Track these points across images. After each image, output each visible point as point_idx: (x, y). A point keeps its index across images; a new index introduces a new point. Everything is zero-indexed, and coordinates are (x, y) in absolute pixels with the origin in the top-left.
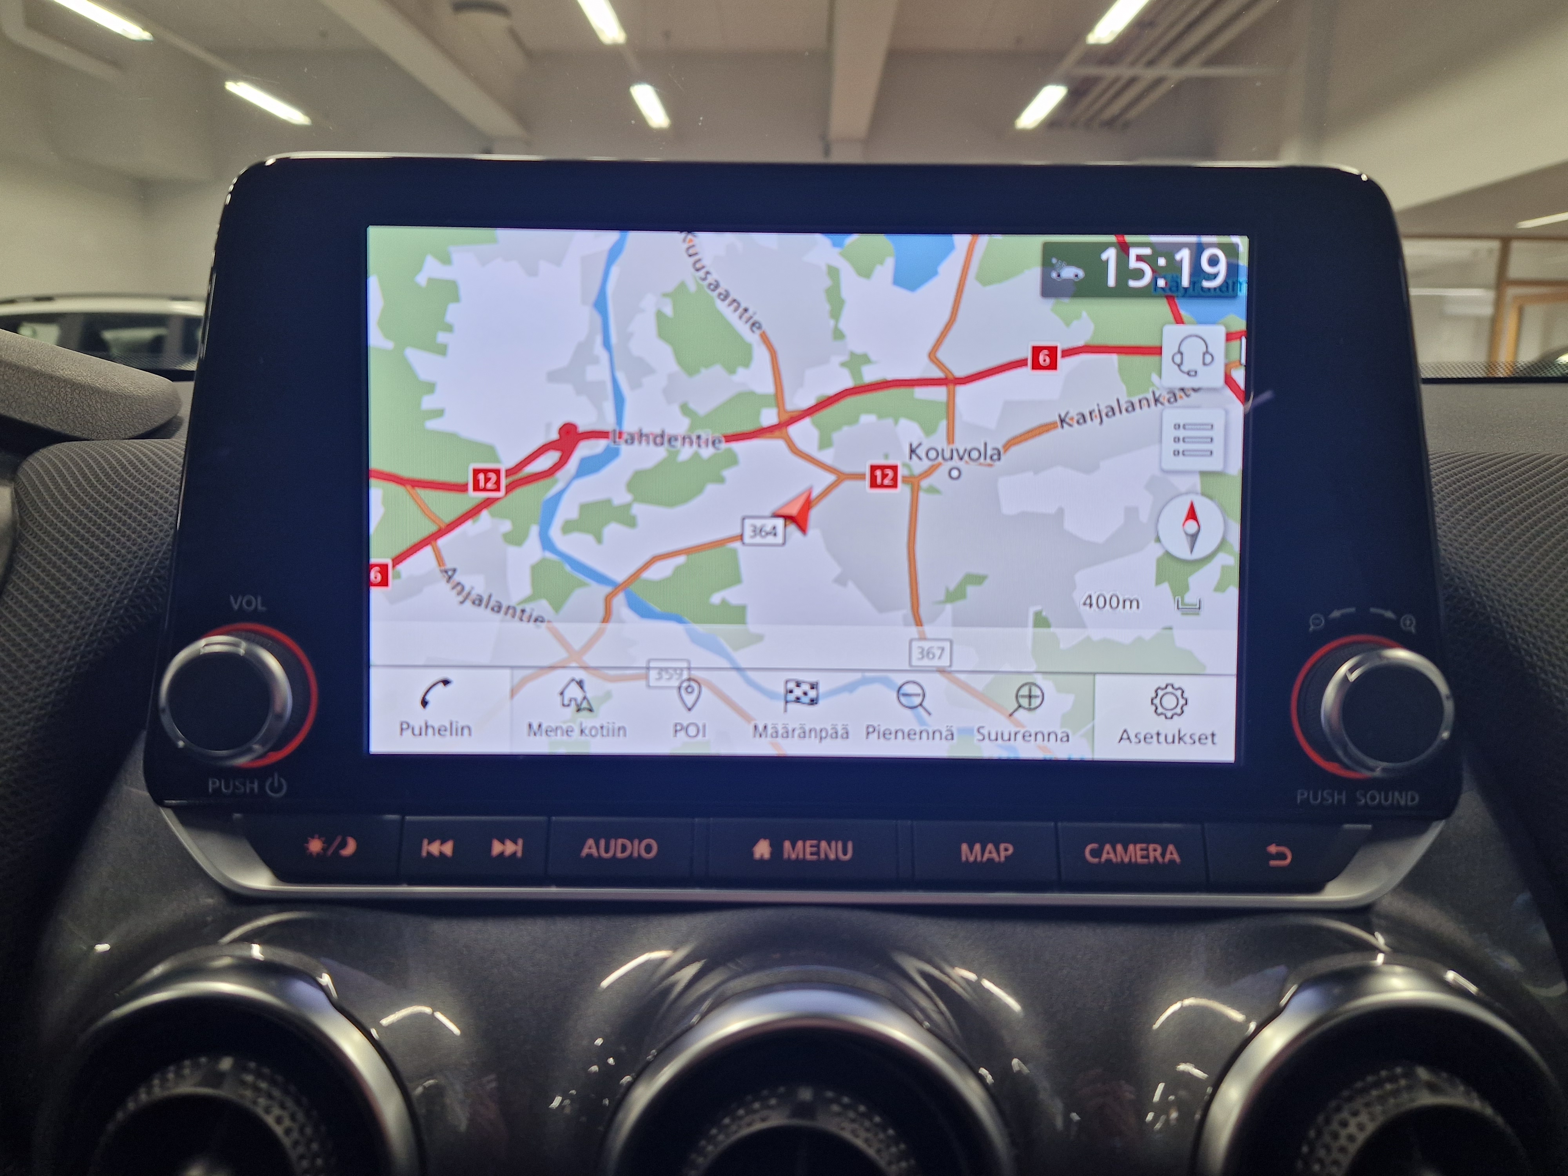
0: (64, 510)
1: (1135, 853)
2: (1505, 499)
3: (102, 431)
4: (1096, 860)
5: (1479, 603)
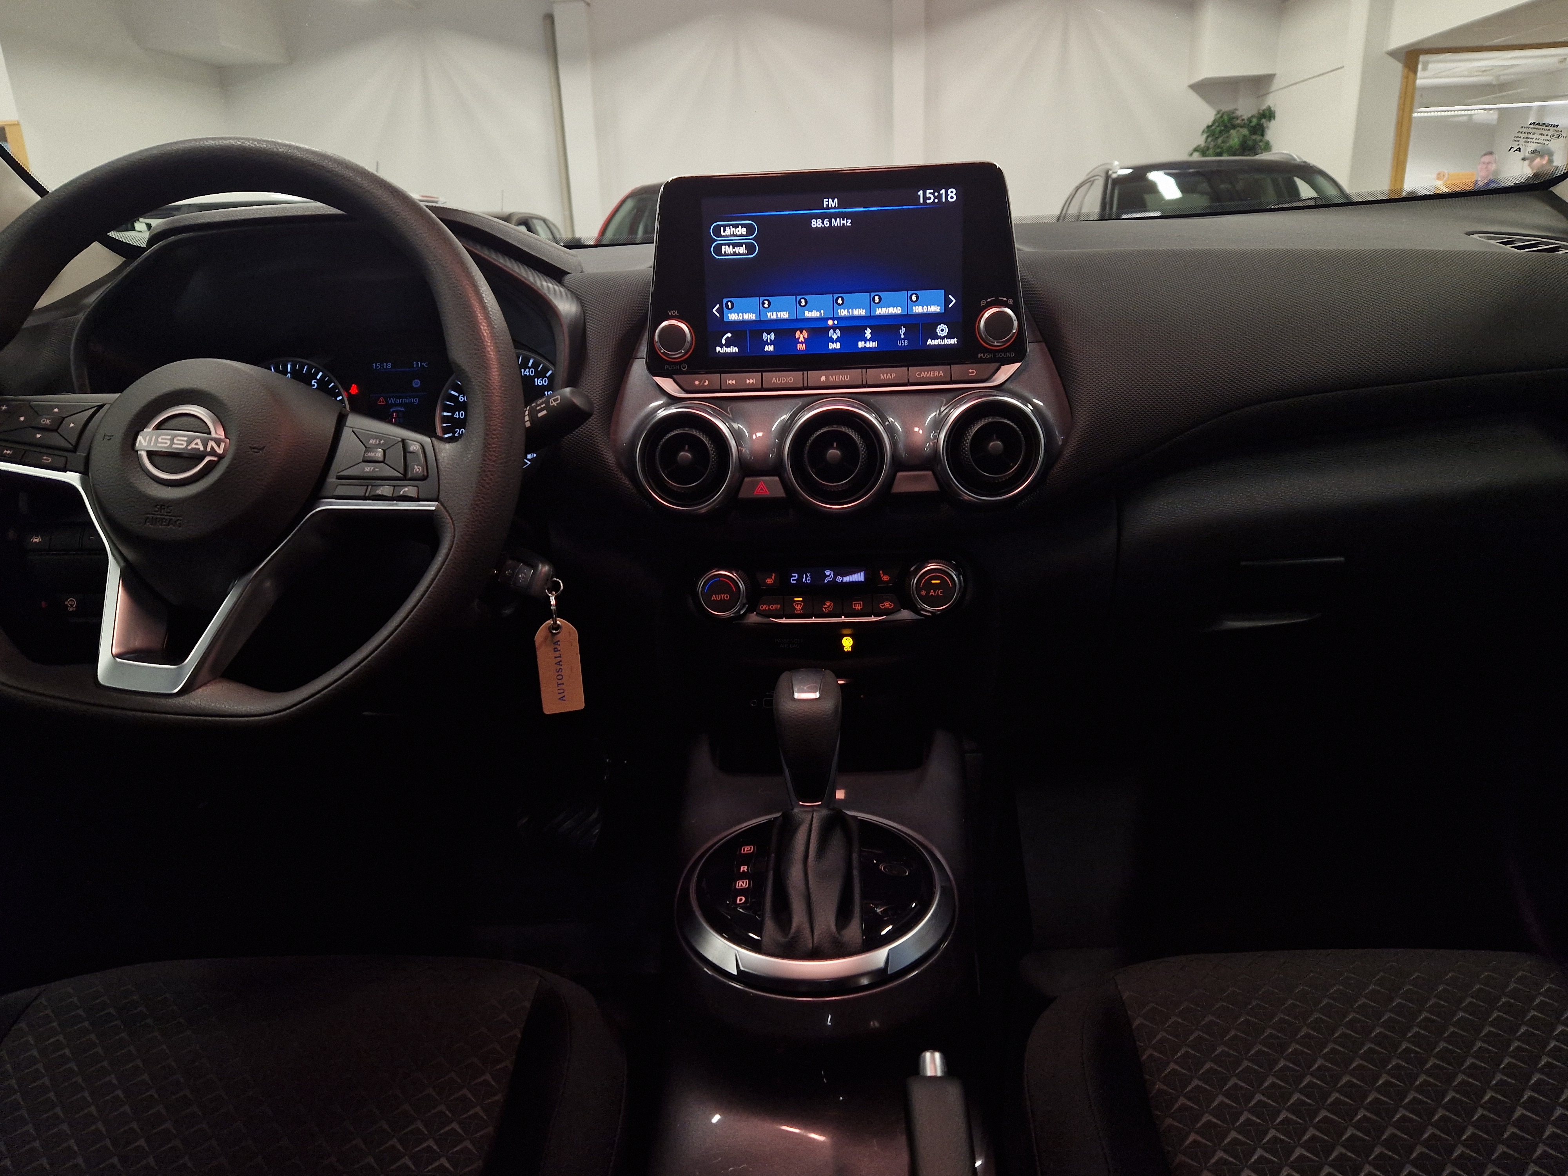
1: (931, 374)
4: (919, 377)
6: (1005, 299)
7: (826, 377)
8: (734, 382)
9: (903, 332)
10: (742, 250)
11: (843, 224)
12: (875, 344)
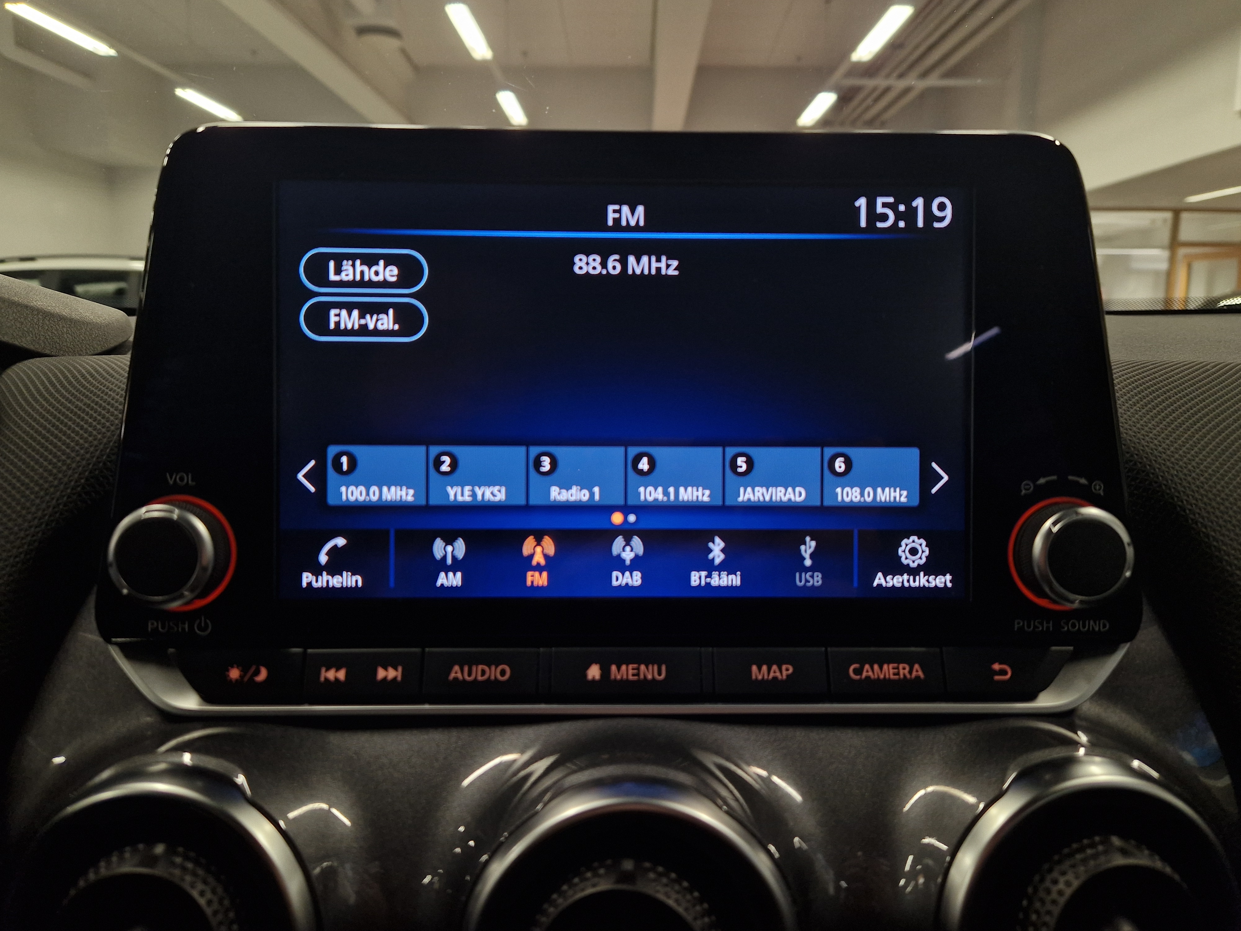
0: (34, 409)
1: (888, 671)
2: (1172, 395)
3: (67, 350)
4: (858, 677)
5: (1153, 474)
6: (1083, 481)
7: (601, 669)
8: (341, 675)
9: (809, 551)
10: (387, 322)
11: (658, 269)
12: (735, 580)
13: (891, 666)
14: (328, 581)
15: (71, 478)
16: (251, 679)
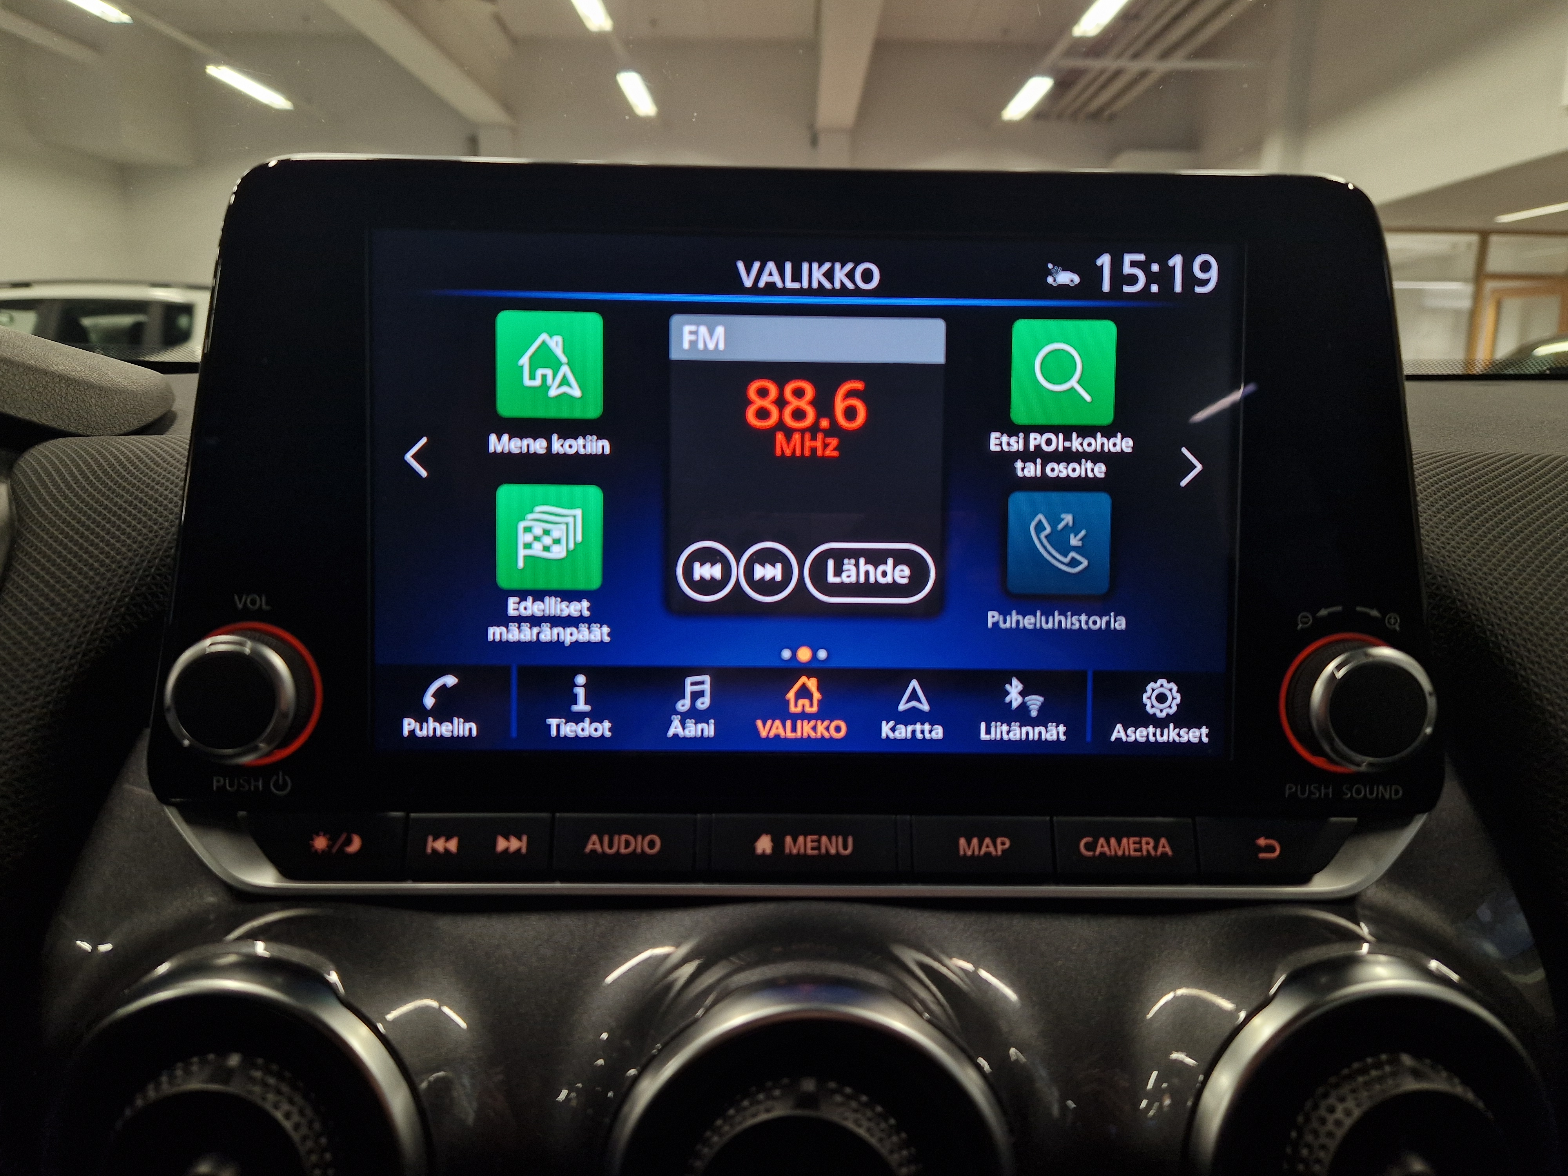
0: (62, 507)
1: (1128, 846)
2: (1485, 499)
3: (97, 427)
4: (1090, 854)
6: (1374, 613)
7: (773, 840)
8: (453, 845)
13: (1132, 840)
14: (435, 729)
15: (112, 596)
16: (341, 849)
